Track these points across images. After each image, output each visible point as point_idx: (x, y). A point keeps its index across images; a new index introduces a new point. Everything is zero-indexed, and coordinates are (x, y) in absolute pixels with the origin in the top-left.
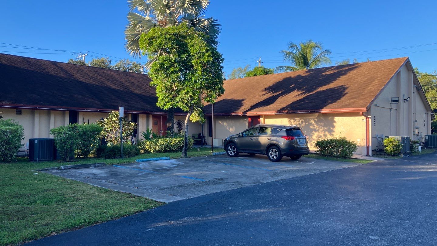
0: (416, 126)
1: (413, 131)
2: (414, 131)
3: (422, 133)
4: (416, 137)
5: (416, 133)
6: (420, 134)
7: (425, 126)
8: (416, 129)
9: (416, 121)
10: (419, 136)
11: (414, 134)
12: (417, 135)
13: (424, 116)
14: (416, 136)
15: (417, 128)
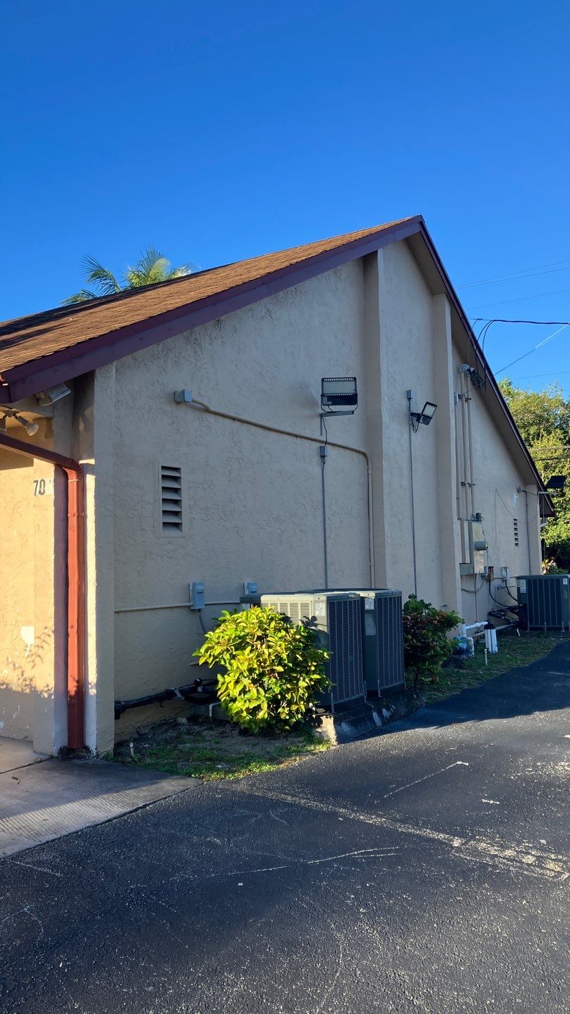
0: (475, 539)
1: (459, 560)
2: (468, 561)
3: (506, 568)
4: (478, 586)
5: (479, 568)
6: (496, 574)
7: (519, 542)
8: (475, 552)
9: (478, 518)
10: (495, 583)
11: (469, 575)
12: (482, 576)
13: (513, 501)
14: (479, 581)
15: (481, 547)
